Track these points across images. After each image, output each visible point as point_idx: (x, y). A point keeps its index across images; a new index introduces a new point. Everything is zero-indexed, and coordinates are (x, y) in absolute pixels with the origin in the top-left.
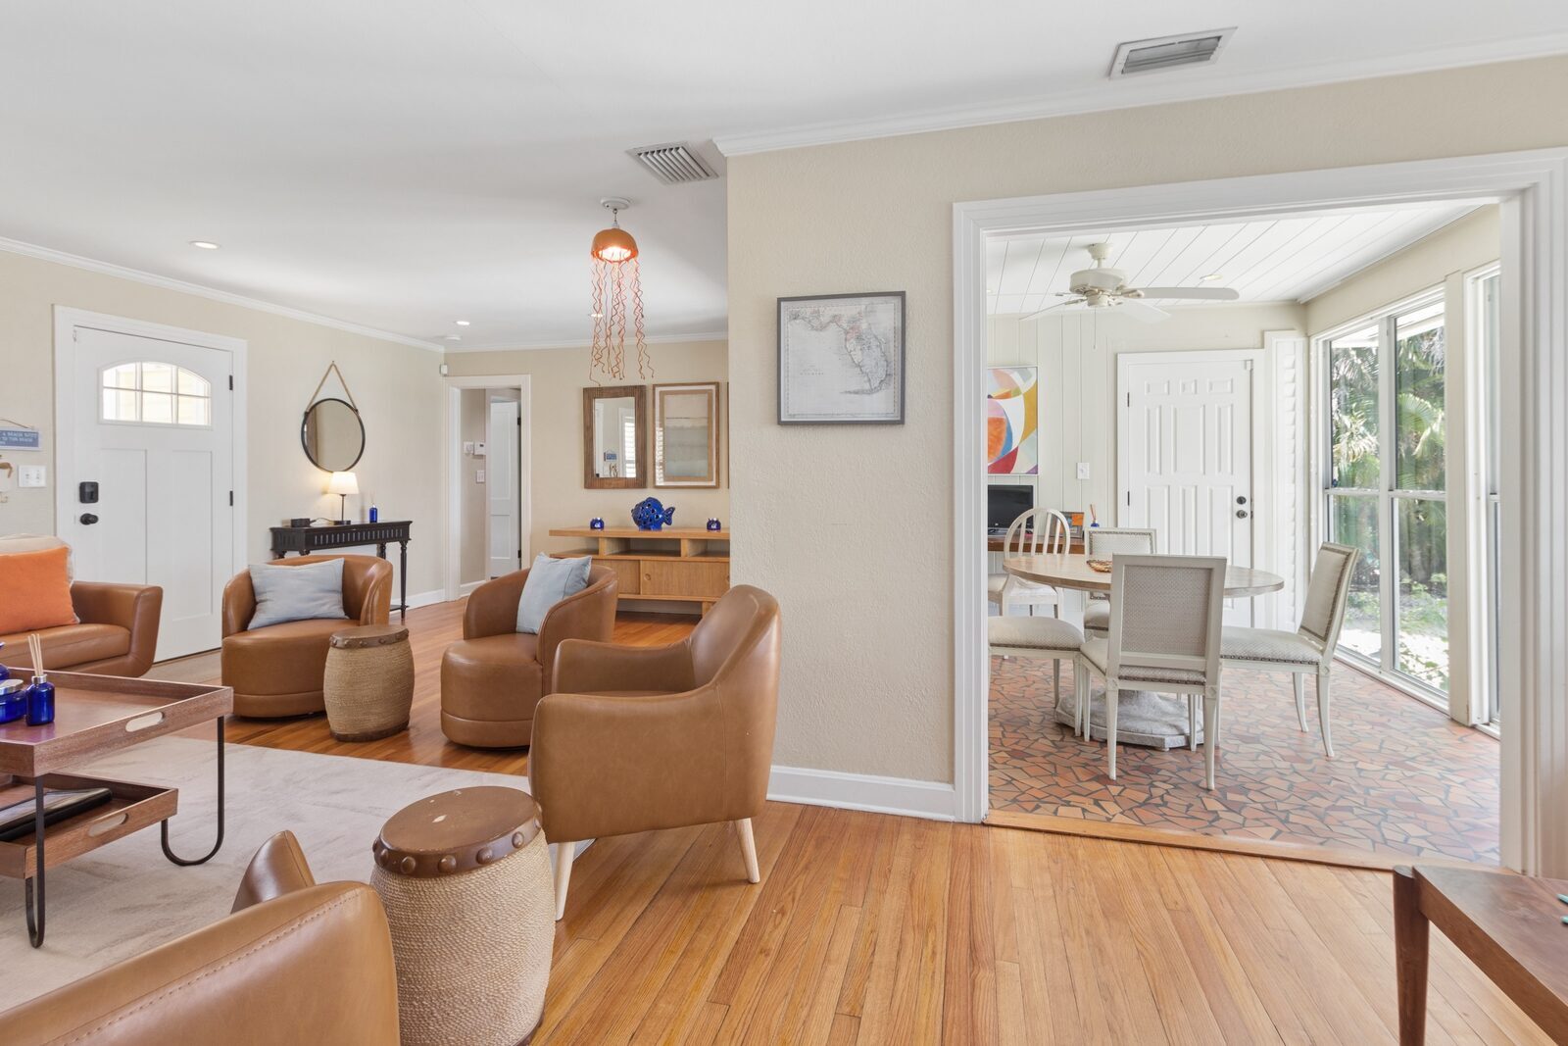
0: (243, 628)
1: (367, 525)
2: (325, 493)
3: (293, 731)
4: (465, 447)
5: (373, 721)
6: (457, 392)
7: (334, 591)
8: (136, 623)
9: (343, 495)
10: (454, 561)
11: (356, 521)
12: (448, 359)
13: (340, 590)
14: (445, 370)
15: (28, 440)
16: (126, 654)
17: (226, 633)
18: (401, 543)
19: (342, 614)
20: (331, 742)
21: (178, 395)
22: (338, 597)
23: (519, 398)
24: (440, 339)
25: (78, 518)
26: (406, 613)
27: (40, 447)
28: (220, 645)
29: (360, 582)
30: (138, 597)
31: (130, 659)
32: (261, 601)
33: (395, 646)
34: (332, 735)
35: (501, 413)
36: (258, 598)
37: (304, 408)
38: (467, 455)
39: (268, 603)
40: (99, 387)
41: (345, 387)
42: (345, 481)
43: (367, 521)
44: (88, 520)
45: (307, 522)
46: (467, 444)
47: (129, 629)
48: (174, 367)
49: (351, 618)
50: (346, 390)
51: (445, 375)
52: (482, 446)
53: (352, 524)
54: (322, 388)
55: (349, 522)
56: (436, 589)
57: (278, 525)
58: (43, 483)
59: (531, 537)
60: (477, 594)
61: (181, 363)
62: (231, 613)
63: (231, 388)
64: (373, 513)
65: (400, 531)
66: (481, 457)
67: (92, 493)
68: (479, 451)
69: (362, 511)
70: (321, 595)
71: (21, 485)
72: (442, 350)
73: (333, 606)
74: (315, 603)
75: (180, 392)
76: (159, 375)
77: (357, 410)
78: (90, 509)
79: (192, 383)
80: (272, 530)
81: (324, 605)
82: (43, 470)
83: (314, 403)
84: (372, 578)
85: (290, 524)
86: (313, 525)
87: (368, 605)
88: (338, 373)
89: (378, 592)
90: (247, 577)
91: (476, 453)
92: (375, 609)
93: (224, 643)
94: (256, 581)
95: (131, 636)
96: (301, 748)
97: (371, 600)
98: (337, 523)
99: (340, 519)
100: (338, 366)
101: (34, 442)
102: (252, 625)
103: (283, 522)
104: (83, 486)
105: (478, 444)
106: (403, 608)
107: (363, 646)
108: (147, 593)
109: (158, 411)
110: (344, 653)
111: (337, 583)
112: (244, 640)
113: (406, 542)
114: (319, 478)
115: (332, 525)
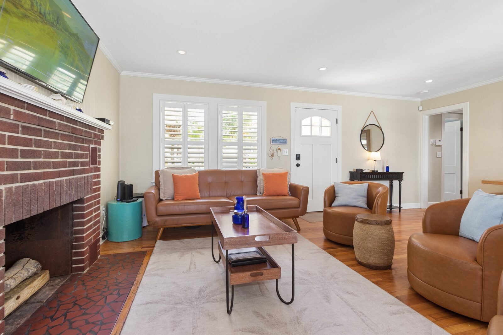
0: (330, 205)
1: (385, 172)
2: (368, 160)
3: (343, 251)
4: (431, 142)
5: (373, 260)
6: (427, 117)
7: (363, 196)
8: (302, 198)
9: (375, 161)
10: (424, 191)
11: (380, 170)
12: (422, 103)
13: (366, 196)
14: (421, 108)
15: (284, 142)
16: (299, 208)
17: (325, 206)
18: (399, 181)
19: (366, 206)
20: (355, 262)
21: (321, 126)
22: (365, 199)
23: (462, 118)
24: (418, 94)
25: (296, 165)
26: (401, 210)
27: (287, 144)
28: (323, 211)
29: (374, 194)
30: (302, 189)
31: (300, 209)
32: (337, 196)
33: (384, 227)
34: (355, 259)
35: (450, 127)
36: (336, 195)
37: (361, 128)
38: (432, 145)
39: (339, 197)
40: (301, 126)
41: (376, 119)
42: (375, 155)
43: (385, 171)
44: (298, 165)
45: (362, 170)
46: (431, 140)
47: (300, 200)
48: (320, 117)
49: (369, 209)
50: (377, 121)
51: (421, 111)
52: (440, 141)
53: (378, 172)
54: (368, 120)
55: (377, 171)
56: (416, 203)
57: (352, 171)
58: (287, 154)
59: (469, 184)
60: (431, 208)
61: (322, 116)
62: (326, 199)
63: (337, 123)
64: (387, 168)
65: (399, 176)
66: (440, 146)
67: (299, 157)
68: (438, 143)
69: (383, 168)
70: (359, 197)
71: (283, 155)
72: (419, 100)
73: (362, 202)
74: (356, 200)
75: (322, 125)
76: (316, 120)
77: (381, 128)
78: (298, 162)
79: (326, 122)
80: (350, 172)
81: (359, 201)
82: (287, 150)
83: (365, 126)
84: (379, 192)
85: (355, 171)
86: (364, 171)
87: (375, 205)
88: (374, 114)
89: (380, 199)
90: (333, 187)
91: (436, 145)
92: (379, 206)
93: (324, 210)
94: (336, 189)
95: (300, 202)
96: (343, 261)
97: (378, 202)
98: (373, 171)
99: (374, 170)
100: (374, 112)
101: (286, 143)
102: (333, 205)
103: (354, 170)
104: (297, 155)
105: (437, 140)
106: (400, 208)
107: (368, 223)
108: (305, 189)
109: (316, 132)
110: (361, 224)
111: (365, 193)
112: (329, 210)
113: (401, 181)
114: (367, 154)
115: (371, 172)
